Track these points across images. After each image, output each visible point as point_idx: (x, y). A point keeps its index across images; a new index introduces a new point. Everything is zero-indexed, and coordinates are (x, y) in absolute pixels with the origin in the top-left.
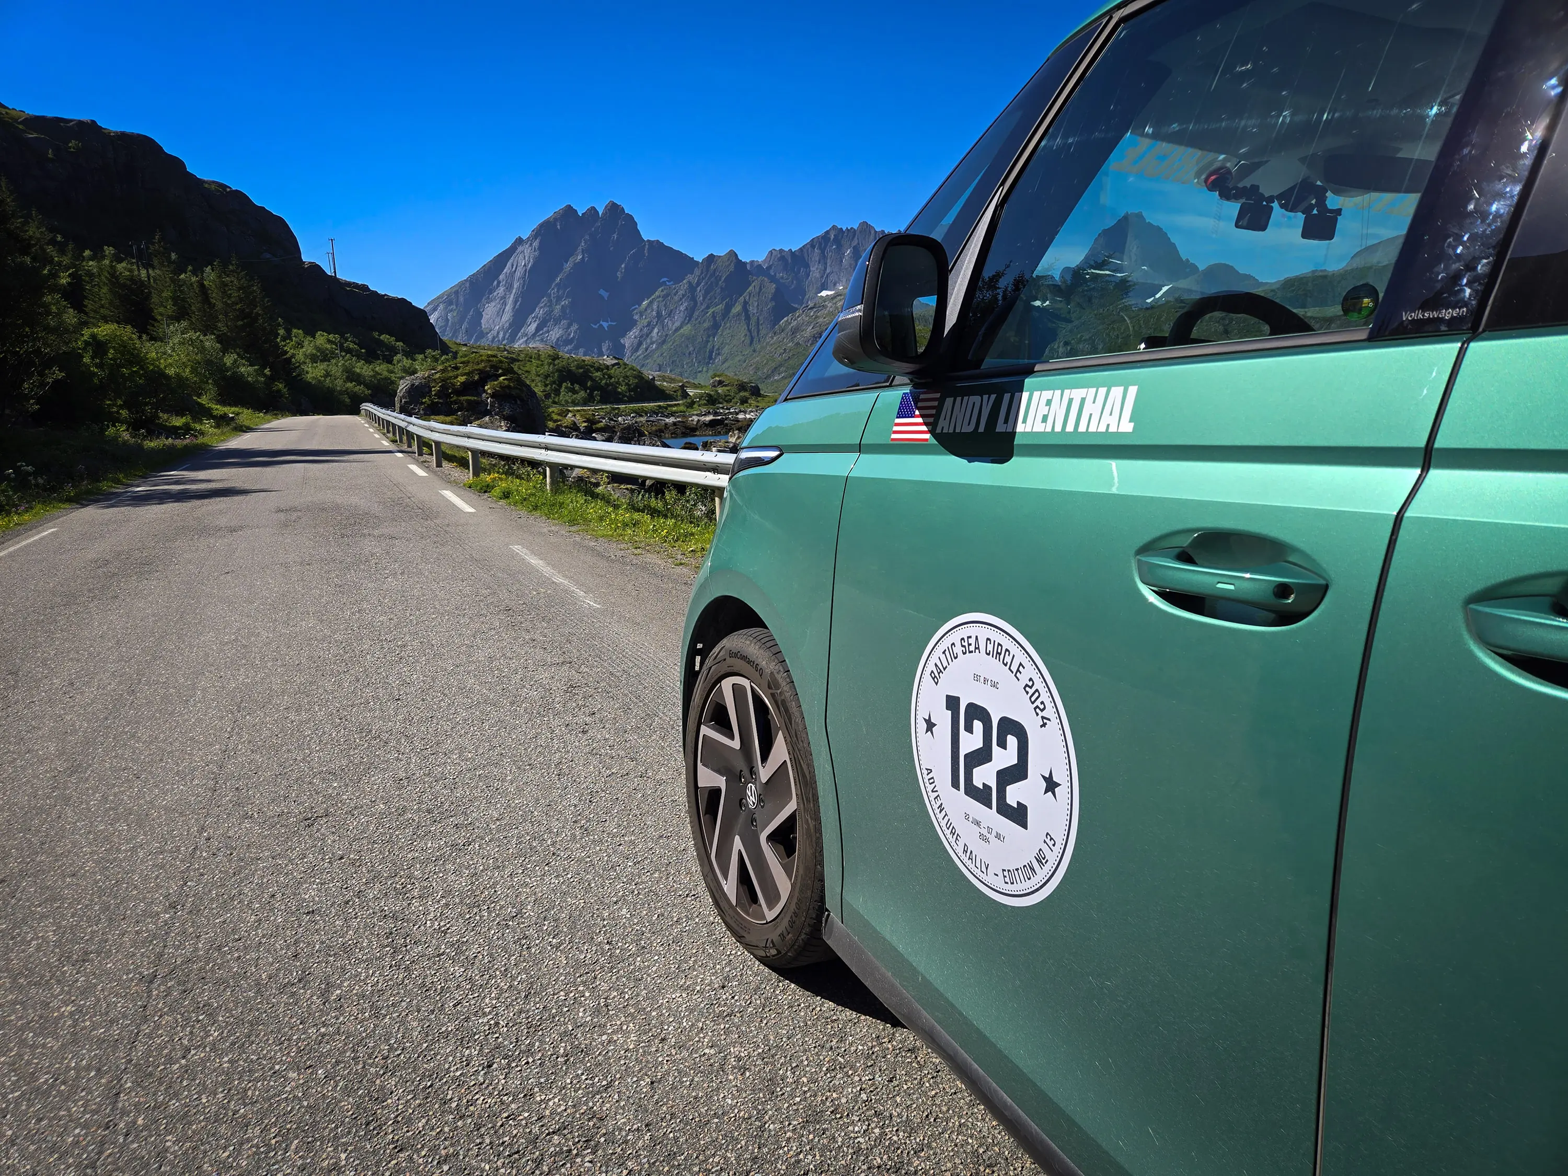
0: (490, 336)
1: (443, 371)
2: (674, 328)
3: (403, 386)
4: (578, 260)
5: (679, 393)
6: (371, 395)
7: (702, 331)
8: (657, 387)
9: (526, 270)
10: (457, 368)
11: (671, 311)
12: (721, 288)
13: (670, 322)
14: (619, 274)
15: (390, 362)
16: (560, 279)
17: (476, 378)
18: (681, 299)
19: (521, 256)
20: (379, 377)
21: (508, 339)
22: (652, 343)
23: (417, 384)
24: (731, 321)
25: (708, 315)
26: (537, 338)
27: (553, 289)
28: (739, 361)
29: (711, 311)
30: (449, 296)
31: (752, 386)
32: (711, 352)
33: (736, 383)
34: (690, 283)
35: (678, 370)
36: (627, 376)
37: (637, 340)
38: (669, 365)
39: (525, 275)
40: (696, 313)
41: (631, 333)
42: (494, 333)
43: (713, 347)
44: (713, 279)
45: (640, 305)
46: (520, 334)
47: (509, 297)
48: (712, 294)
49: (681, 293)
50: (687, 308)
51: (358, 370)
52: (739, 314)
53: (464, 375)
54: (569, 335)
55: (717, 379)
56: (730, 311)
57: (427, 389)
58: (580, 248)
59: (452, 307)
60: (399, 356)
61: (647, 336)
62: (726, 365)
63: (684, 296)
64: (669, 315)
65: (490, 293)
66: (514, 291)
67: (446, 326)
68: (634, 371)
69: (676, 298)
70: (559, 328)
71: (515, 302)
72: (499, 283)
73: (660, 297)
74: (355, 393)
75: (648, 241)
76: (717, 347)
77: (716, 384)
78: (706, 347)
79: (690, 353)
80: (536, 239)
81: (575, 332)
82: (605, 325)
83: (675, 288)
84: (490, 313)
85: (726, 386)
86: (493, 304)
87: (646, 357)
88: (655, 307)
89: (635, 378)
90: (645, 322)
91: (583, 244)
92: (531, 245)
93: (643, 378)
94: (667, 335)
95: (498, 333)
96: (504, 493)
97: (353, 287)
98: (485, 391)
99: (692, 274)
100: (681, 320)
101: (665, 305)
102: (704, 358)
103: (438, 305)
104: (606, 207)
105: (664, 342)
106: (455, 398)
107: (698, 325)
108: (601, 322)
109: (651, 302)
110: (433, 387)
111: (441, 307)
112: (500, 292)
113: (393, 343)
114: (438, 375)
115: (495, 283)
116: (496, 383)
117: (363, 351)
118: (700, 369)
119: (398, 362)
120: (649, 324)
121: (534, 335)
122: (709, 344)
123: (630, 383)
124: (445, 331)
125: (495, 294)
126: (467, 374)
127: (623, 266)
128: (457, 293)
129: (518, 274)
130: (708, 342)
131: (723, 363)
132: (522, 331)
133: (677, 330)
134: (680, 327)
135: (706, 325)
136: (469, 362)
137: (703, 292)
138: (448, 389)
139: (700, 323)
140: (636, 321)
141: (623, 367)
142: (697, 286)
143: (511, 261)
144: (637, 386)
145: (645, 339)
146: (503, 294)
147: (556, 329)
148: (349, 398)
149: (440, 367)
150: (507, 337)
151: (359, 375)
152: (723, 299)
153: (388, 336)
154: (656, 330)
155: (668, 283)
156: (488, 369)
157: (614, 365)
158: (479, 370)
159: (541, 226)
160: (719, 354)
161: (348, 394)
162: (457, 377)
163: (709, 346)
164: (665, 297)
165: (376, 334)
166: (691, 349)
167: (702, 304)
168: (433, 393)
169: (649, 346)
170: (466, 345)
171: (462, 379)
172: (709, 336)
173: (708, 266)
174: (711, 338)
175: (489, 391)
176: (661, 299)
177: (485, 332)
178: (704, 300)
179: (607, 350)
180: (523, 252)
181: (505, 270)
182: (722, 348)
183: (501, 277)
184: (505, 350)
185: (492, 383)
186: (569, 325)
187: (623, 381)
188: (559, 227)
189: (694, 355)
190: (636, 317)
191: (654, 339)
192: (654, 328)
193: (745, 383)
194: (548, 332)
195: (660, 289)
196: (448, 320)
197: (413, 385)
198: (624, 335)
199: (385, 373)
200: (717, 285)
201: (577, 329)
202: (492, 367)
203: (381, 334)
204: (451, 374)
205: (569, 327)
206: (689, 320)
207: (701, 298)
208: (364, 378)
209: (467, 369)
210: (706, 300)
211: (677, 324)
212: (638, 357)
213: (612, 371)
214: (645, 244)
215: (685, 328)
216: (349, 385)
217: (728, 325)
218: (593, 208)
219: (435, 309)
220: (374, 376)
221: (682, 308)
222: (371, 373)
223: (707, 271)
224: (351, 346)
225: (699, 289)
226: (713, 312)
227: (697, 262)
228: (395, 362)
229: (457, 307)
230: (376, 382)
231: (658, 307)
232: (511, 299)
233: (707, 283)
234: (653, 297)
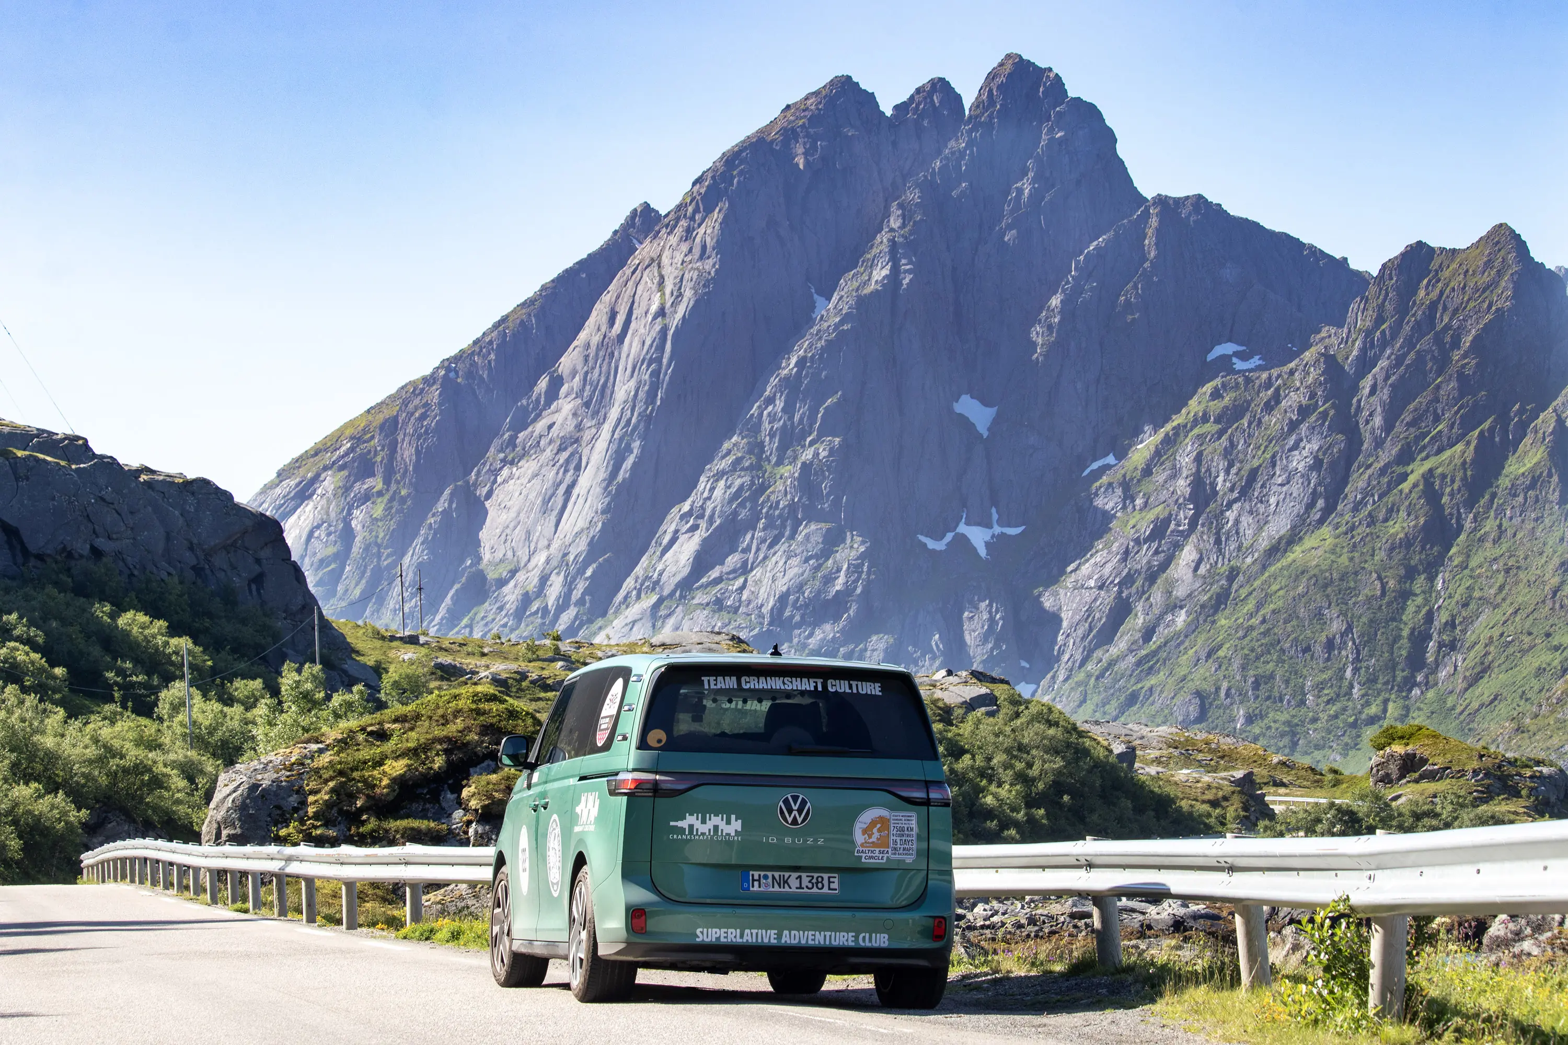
0: (511, 594)
1: (344, 743)
2: (1264, 543)
3: (227, 790)
4: (872, 287)
5: (1233, 810)
6: (84, 825)
7: (1380, 555)
8: (1141, 786)
9: (664, 331)
10: (382, 736)
11: (1253, 475)
12: (1461, 376)
13: (1246, 520)
14: (1038, 334)
15: (145, 708)
16: (801, 363)
17: (439, 762)
18: (1294, 426)
19: (649, 279)
20: (114, 763)
21: (581, 602)
22: (1173, 607)
23: (266, 783)
24: (1500, 512)
25: (1406, 486)
26: (700, 598)
27: (771, 401)
28: (1540, 671)
29: (1417, 470)
30: (357, 440)
31: (1541, 777)
32: (1420, 638)
33: (1475, 764)
34: (1330, 362)
35: (1280, 716)
36: (1022, 748)
37: (1107, 599)
38: (1243, 695)
39: (661, 348)
40: (1358, 483)
41: (1086, 569)
42: (528, 579)
43: (1429, 618)
44: (1425, 343)
45: (1121, 455)
46: (629, 583)
47: (594, 438)
48: (1422, 400)
49: (1293, 400)
50: (1317, 464)
51: (49, 742)
52: (1535, 481)
53: (403, 755)
54: (829, 580)
55: (1398, 749)
56: (1498, 473)
57: (293, 800)
58: (883, 239)
59: (370, 482)
60: (178, 689)
61: (1152, 578)
62: (1486, 689)
63: (1304, 412)
64: (1245, 493)
65: (522, 423)
66: (614, 414)
67: (342, 557)
68: (1050, 724)
69: (1274, 421)
70: (789, 556)
71: (618, 459)
72: (556, 383)
73: (1205, 418)
74: (38, 819)
75: (1161, 201)
76: (1444, 617)
77: (1394, 769)
78: (1396, 616)
79: (1330, 645)
80: (709, 211)
81: (855, 569)
82: (978, 537)
83: (1268, 384)
84: (516, 503)
85: (1432, 776)
86: (528, 467)
87: (1147, 666)
88: (1185, 459)
89: (1054, 750)
90: (1144, 522)
91: (895, 223)
92: (689, 234)
93: (1086, 752)
94: (1233, 575)
95: (544, 580)
96: (452, 933)
97: (41, 448)
98: (460, 803)
99: (1340, 325)
100: (1292, 509)
101: (1228, 452)
102: (1392, 666)
103: (316, 479)
104: (992, 76)
105: (1221, 601)
106: (372, 824)
107: (1362, 530)
108: (962, 528)
109: (1170, 442)
110: (314, 792)
111: (330, 483)
112: (559, 418)
113: (160, 640)
114: (326, 758)
115: (543, 384)
116: (494, 777)
117: (59, 671)
118: (1373, 710)
119: (176, 708)
120: (1159, 530)
121: (687, 585)
122: (1411, 607)
123: (1034, 772)
124: (336, 576)
125: (540, 426)
126: (414, 753)
127: (1055, 301)
128: (390, 427)
129: (632, 348)
130: (1405, 595)
131: (1473, 681)
132: (639, 570)
133: (1276, 550)
134: (1292, 539)
135: (1399, 527)
136: (418, 717)
137: (1385, 394)
138: (352, 797)
139: (1372, 520)
140: (1107, 517)
141: (1006, 710)
142: (1361, 374)
143: (607, 298)
144: (1058, 787)
145: (1142, 593)
146: (571, 425)
147: (778, 558)
148: (20, 837)
149: (332, 734)
150: (576, 594)
151: (51, 758)
152: (1468, 424)
153: (142, 618)
154: (1188, 555)
155: (1239, 365)
156: (473, 737)
157: (971, 705)
158: (448, 739)
159: (731, 159)
160: (1453, 646)
161: (15, 822)
162: (380, 763)
163: (1411, 614)
164: (1229, 417)
165: (102, 611)
166: (1337, 626)
167: (1379, 444)
168: (311, 810)
169: (1160, 618)
170: (412, 640)
171: (397, 767)
172: (1410, 574)
173: (1407, 292)
174: (1420, 583)
175: (473, 804)
176: (1210, 428)
177: (492, 575)
178: (1388, 426)
179: (985, 639)
180: (656, 261)
181: (583, 336)
182: (1469, 621)
183: (568, 361)
184: (558, 655)
185: (485, 778)
186: (832, 541)
187: (1007, 766)
188: (800, 161)
189: (1348, 652)
190: (1108, 502)
191: (1180, 592)
192: (1177, 547)
193: (1513, 763)
194: (745, 569)
195: (1208, 388)
196: (347, 534)
197: (254, 787)
198: (1054, 577)
199: (134, 754)
200: (1443, 363)
201: (862, 557)
202: (486, 729)
203: (120, 607)
204: (366, 753)
205: (827, 552)
206: (1329, 510)
207: (1378, 421)
208: (68, 766)
209: (414, 738)
210: (1399, 428)
211: (1279, 526)
212: (1111, 664)
213: (966, 729)
214: (1146, 215)
215: (1310, 542)
216: (23, 791)
217: (1490, 525)
218: (941, 86)
219: (303, 494)
220: (100, 761)
221: (1299, 461)
222: (92, 752)
223: (1403, 310)
224: (20, 657)
225: (1366, 384)
226: (1429, 476)
227: (1360, 278)
228: (163, 709)
229: (387, 482)
230: (103, 780)
231: (1198, 459)
232: (602, 444)
233: (1399, 361)
234: (1177, 420)
